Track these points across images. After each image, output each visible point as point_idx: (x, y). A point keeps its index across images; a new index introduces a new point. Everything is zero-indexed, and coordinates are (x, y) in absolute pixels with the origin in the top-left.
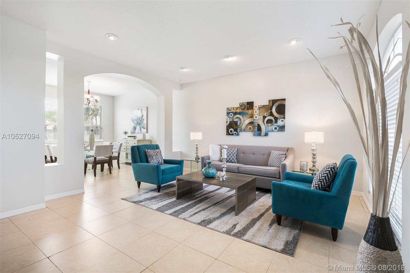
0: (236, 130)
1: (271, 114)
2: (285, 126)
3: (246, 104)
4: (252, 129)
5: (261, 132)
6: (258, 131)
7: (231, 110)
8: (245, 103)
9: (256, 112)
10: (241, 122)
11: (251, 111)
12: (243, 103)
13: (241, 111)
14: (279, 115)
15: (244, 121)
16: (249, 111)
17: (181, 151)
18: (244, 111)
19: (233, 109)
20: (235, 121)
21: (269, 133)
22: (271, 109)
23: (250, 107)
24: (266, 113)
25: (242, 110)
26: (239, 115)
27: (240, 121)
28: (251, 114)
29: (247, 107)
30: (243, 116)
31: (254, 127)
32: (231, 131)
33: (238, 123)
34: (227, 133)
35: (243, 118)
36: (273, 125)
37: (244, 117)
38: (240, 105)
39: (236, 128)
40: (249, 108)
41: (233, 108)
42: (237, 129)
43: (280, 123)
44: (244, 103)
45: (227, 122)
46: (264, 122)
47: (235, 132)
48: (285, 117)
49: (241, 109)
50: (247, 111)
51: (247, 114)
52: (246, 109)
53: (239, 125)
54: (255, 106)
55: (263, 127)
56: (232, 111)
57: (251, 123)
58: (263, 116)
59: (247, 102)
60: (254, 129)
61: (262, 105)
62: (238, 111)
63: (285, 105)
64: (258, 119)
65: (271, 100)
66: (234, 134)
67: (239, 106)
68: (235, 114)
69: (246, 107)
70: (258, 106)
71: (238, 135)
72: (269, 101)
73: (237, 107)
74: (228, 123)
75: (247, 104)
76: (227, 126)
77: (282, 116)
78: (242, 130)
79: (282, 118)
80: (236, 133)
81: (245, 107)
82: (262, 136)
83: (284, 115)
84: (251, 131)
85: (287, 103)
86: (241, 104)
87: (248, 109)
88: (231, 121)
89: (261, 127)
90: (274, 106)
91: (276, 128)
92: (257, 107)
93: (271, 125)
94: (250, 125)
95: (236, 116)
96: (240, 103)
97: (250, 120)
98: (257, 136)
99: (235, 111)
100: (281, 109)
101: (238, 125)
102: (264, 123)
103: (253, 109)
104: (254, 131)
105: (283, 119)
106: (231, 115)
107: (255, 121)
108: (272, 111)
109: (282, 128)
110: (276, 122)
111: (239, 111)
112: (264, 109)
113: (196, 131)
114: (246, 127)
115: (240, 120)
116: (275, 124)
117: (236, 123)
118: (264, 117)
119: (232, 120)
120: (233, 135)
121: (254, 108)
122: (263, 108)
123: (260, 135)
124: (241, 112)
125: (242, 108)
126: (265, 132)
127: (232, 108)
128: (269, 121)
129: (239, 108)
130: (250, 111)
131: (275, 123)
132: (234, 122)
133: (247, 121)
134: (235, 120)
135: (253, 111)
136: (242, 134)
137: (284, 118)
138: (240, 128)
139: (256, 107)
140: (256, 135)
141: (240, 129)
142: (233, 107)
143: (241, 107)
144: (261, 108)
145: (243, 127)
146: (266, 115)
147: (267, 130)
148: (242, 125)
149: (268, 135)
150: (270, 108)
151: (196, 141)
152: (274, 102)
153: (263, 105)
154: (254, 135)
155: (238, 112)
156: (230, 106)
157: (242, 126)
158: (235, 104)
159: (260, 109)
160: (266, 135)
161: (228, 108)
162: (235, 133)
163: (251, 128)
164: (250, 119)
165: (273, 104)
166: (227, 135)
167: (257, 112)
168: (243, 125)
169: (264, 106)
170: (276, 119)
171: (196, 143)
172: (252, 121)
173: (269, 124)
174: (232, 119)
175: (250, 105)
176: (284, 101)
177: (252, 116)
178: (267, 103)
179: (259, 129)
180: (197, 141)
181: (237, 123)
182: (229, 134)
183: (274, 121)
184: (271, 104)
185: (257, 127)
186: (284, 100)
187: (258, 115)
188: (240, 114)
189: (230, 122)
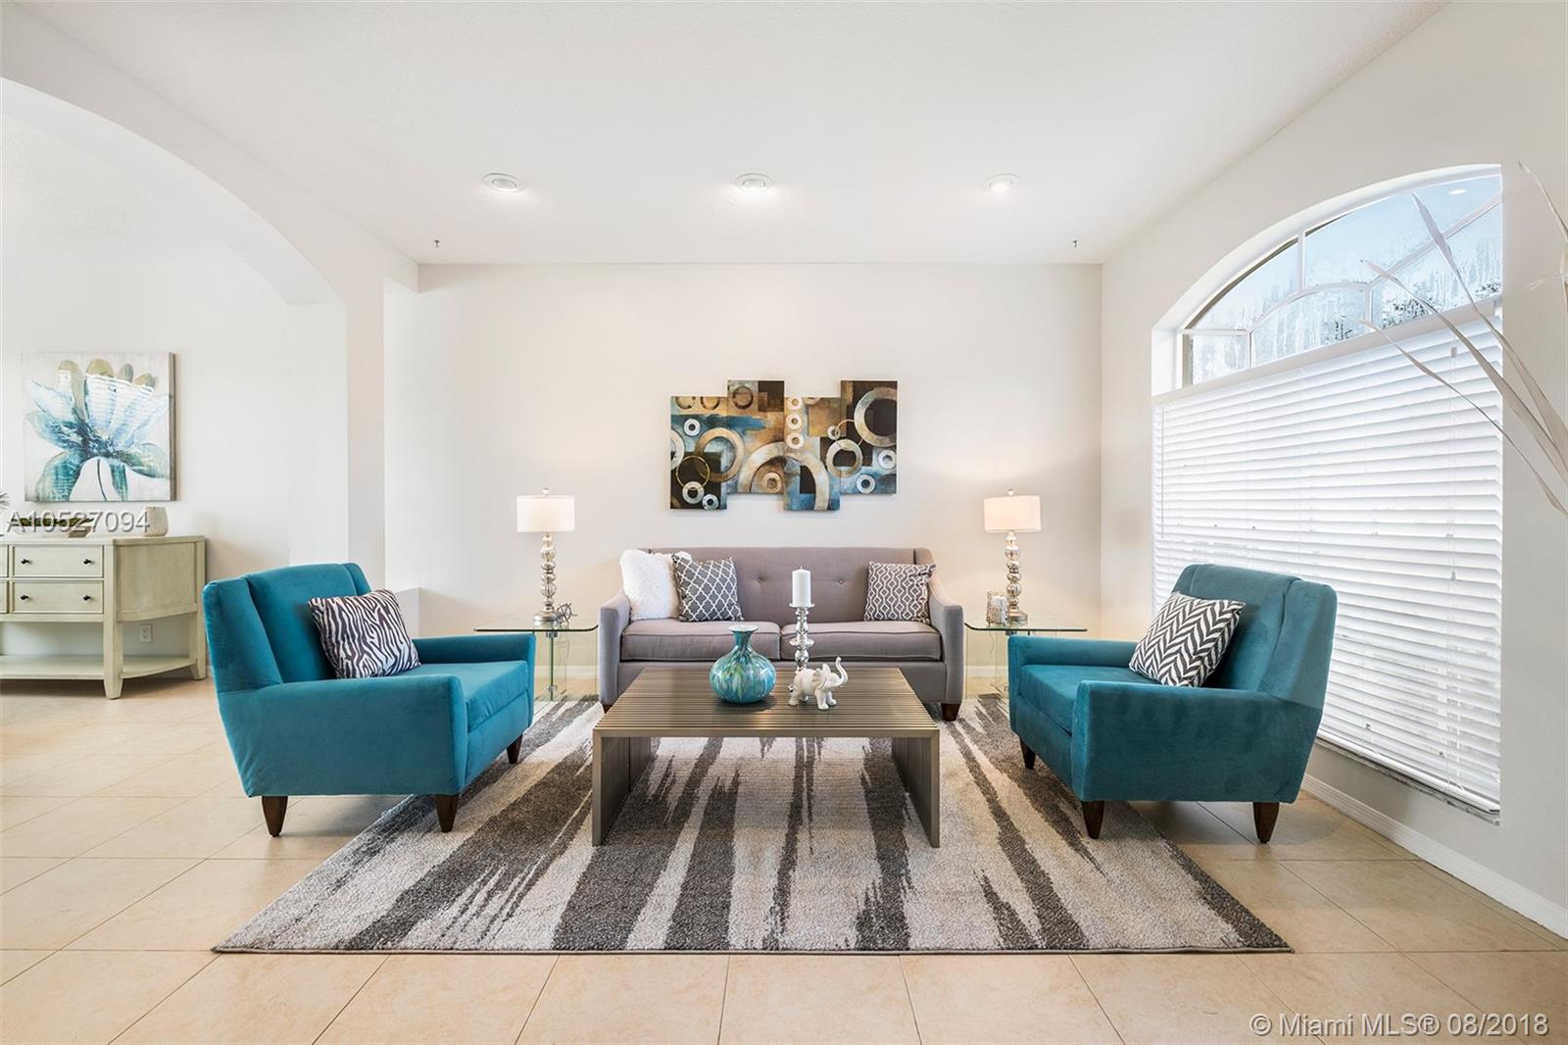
0: (713, 488)
1: (851, 433)
2: (895, 475)
3: (755, 389)
4: (779, 485)
5: (815, 497)
6: (801, 492)
7: (690, 407)
8: (753, 382)
9: (794, 421)
10: (734, 457)
11: (774, 417)
12: (741, 382)
13: (735, 415)
14: (876, 437)
15: (748, 453)
16: (766, 417)
17: (422, 587)
18: (746, 414)
19: (702, 403)
20: (706, 453)
21: (844, 502)
22: (850, 414)
23: (772, 401)
24: (831, 428)
25: (741, 410)
26: (725, 430)
27: (730, 454)
28: (775, 429)
29: (761, 400)
30: (743, 434)
31: (788, 476)
32: (693, 493)
33: (724, 462)
34: (675, 502)
35: (744, 443)
36: (856, 470)
37: (746, 439)
38: (731, 388)
39: (713, 479)
40: (769, 405)
41: (702, 398)
42: (719, 485)
43: (880, 464)
44: (748, 382)
45: (673, 455)
46: (823, 459)
47: (709, 497)
48: (895, 446)
49: (736, 405)
50: (758, 416)
51: (758, 427)
52: (755, 406)
53: (728, 469)
54: (791, 400)
55: (821, 478)
56: (697, 409)
57: (777, 462)
58: (822, 439)
59: (759, 382)
60: (786, 483)
61: (819, 396)
62: (722, 412)
63: (896, 403)
64: (804, 447)
65: (850, 382)
66: (705, 502)
67: (726, 395)
68: (711, 422)
69: (755, 399)
70: (803, 398)
71: (722, 507)
72: (843, 384)
73: (719, 398)
74: (679, 460)
75: (760, 390)
76: (673, 472)
77: (887, 441)
78: (740, 490)
79: (886, 448)
80: (714, 498)
81: (749, 398)
82: (817, 511)
83: (894, 439)
84: (777, 493)
85: (903, 398)
86: (737, 386)
87: (762, 409)
88: (691, 449)
89: (814, 476)
90: (859, 405)
91: (866, 484)
92: (800, 405)
93: (850, 473)
94: (773, 469)
95: (711, 431)
96: (729, 381)
97: (770, 450)
98: (798, 510)
99: (707, 413)
100: (884, 418)
101: (723, 468)
102: (825, 463)
103: (782, 410)
104: (789, 494)
105: (891, 453)
106: (692, 427)
107: (792, 455)
108: (853, 423)
109: (887, 483)
110: (868, 461)
111: (725, 415)
112: (823, 414)
113: (546, 492)
114: (756, 478)
115: (732, 448)
116: (864, 469)
117: (713, 460)
118: (826, 443)
119: (696, 448)
120: (699, 506)
121: (788, 404)
122: (820, 408)
123: (809, 506)
124: (734, 418)
125: (740, 404)
126: (830, 494)
127: (694, 398)
128: (844, 458)
129: (728, 401)
130: (771, 418)
131: (863, 465)
132: (706, 456)
133: (762, 454)
134: (710, 448)
135: (785, 418)
136: (736, 503)
137: (894, 448)
138: (729, 482)
139: (795, 402)
140: (794, 508)
141: (728, 486)
142: (698, 395)
143: (734, 397)
144: (812, 406)
145: (745, 476)
146: (833, 433)
147: (836, 490)
148: (741, 467)
149: (839, 505)
150: (844, 409)
151: (545, 539)
152: (860, 388)
153: (822, 399)
154: (789, 508)
155: (723, 417)
156: (686, 392)
157: (739, 472)
158: (710, 384)
159: (810, 410)
160: (833, 506)
161: (677, 398)
162: (710, 502)
163: (774, 480)
164: (772, 445)
165: (856, 398)
166: (672, 507)
167: (800, 421)
168: (744, 469)
169: (824, 403)
170: (868, 450)
171: (545, 549)
172: (781, 454)
173: (843, 469)
174: (697, 443)
175: (772, 394)
176: (892, 390)
177: (779, 437)
178: (833, 392)
179: (808, 483)
180: (550, 539)
181: (719, 462)
182: (685, 506)
183: (862, 457)
184: (849, 397)
185: (798, 478)
186: (893, 385)
187: (802, 433)
188: (729, 423)
189: (686, 454)
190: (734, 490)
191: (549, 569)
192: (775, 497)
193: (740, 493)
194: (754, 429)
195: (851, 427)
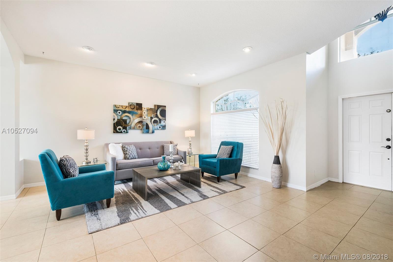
0: (125, 128)
1: (157, 116)
2: (166, 126)
3: (135, 105)
4: (141, 127)
5: (149, 130)
6: (146, 129)
7: (119, 108)
8: (135, 103)
9: (144, 113)
10: (130, 121)
11: (140, 112)
12: (132, 103)
13: (130, 110)
14: (162, 117)
15: (134, 120)
16: (138, 111)
18: (133, 110)
19: (122, 107)
20: (123, 119)
21: (155, 131)
22: (157, 112)
23: (139, 108)
24: (153, 115)
25: (132, 110)
26: (128, 114)
27: (129, 120)
28: (140, 114)
29: (137, 107)
30: (132, 115)
31: (143, 125)
32: (120, 129)
33: (128, 122)
34: (115, 131)
35: (133, 117)
36: (158, 124)
37: (133, 116)
38: (129, 104)
39: (125, 126)
40: (139, 109)
41: (122, 106)
42: (127, 127)
43: (163, 123)
44: (133, 103)
45: (114, 119)
46: (151, 122)
47: (124, 130)
48: (166, 120)
49: (131, 108)
50: (136, 111)
51: (136, 114)
52: (135, 109)
53: (129, 123)
54: (144, 108)
55: (151, 126)
56: (121, 108)
57: (141, 122)
58: (151, 117)
59: (136, 103)
60: (143, 127)
61: (150, 108)
62: (127, 109)
64: (147, 119)
65: (156, 105)
66: (123, 131)
67: (128, 106)
68: (124, 112)
69: (135, 107)
70: (146, 108)
71: (127, 132)
72: (155, 105)
73: (126, 106)
74: (116, 121)
75: (137, 105)
76: (114, 124)
77: (164, 118)
78: (132, 128)
79: (164, 120)
80: (125, 130)
81: (134, 107)
82: (150, 133)
83: (165, 118)
84: (141, 129)
85: (167, 109)
86: (131, 104)
87: (137, 109)
88: (119, 118)
89: (149, 125)
90: (158, 110)
91: (160, 127)
92: (146, 109)
93: (157, 125)
94: (140, 124)
95: (125, 114)
96: (129, 102)
97: (139, 119)
98: (145, 133)
99: (123, 110)
100: (163, 113)
101: (127, 123)
102: (151, 123)
103: (142, 110)
104: (143, 129)
105: (165, 121)
106: (119, 113)
107: (144, 121)
108: (157, 114)
109: (164, 127)
110: (160, 123)
111: (128, 110)
112: (151, 112)
113: (86, 129)
114: (136, 126)
115: (130, 118)
116: (160, 124)
117: (125, 121)
118: (152, 118)
119: (120, 118)
120: (121, 132)
121: (143, 109)
122: (150, 110)
123: (148, 132)
124: (130, 111)
125: (132, 108)
126: (152, 130)
127: (120, 106)
128: (155, 122)
129: (129, 107)
130: (139, 112)
131: (159, 123)
132: (123, 120)
133: (137, 120)
134: (124, 118)
135: (142, 112)
136: (130, 131)
137: (165, 120)
138: (129, 126)
139: (145, 108)
140: (145, 132)
141: (129, 127)
142: (121, 105)
143: (130, 106)
144: (149, 110)
145: (133, 125)
146: (153, 116)
147: (154, 129)
148: (132, 123)
149: (154, 132)
150: (155, 111)
151: (86, 141)
152: (159, 107)
154: (143, 133)
155: (127, 111)
156: (118, 104)
157: (131, 124)
158: (124, 102)
159: (148, 111)
160: (153, 132)
161: (115, 105)
162: (124, 131)
163: (140, 126)
164: (139, 118)
165: (158, 109)
166: (114, 132)
167: (146, 113)
168: (133, 123)
169: (151, 109)
170: (160, 120)
171: (86, 144)
172: (142, 120)
173: (155, 124)
174: (121, 117)
175: (139, 106)
176: (165, 108)
177: (141, 116)
178: (153, 107)
179: (148, 127)
180: (87, 141)
181: (126, 122)
182: (117, 132)
183: (159, 122)
184: (156, 108)
185: (145, 126)
186: (165, 106)
187: (146, 116)
188: (129, 112)
189: (118, 119)
190: (130, 128)
191: (87, 150)
192: (140, 130)
193: (132, 129)
194: (135, 114)
195: (157, 115)
